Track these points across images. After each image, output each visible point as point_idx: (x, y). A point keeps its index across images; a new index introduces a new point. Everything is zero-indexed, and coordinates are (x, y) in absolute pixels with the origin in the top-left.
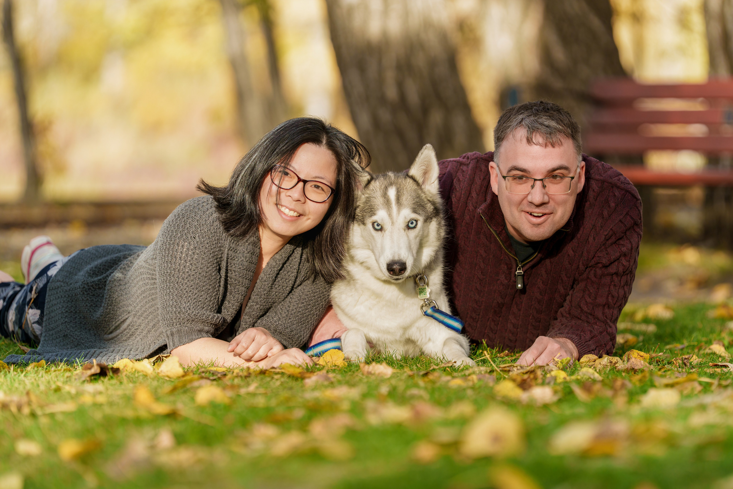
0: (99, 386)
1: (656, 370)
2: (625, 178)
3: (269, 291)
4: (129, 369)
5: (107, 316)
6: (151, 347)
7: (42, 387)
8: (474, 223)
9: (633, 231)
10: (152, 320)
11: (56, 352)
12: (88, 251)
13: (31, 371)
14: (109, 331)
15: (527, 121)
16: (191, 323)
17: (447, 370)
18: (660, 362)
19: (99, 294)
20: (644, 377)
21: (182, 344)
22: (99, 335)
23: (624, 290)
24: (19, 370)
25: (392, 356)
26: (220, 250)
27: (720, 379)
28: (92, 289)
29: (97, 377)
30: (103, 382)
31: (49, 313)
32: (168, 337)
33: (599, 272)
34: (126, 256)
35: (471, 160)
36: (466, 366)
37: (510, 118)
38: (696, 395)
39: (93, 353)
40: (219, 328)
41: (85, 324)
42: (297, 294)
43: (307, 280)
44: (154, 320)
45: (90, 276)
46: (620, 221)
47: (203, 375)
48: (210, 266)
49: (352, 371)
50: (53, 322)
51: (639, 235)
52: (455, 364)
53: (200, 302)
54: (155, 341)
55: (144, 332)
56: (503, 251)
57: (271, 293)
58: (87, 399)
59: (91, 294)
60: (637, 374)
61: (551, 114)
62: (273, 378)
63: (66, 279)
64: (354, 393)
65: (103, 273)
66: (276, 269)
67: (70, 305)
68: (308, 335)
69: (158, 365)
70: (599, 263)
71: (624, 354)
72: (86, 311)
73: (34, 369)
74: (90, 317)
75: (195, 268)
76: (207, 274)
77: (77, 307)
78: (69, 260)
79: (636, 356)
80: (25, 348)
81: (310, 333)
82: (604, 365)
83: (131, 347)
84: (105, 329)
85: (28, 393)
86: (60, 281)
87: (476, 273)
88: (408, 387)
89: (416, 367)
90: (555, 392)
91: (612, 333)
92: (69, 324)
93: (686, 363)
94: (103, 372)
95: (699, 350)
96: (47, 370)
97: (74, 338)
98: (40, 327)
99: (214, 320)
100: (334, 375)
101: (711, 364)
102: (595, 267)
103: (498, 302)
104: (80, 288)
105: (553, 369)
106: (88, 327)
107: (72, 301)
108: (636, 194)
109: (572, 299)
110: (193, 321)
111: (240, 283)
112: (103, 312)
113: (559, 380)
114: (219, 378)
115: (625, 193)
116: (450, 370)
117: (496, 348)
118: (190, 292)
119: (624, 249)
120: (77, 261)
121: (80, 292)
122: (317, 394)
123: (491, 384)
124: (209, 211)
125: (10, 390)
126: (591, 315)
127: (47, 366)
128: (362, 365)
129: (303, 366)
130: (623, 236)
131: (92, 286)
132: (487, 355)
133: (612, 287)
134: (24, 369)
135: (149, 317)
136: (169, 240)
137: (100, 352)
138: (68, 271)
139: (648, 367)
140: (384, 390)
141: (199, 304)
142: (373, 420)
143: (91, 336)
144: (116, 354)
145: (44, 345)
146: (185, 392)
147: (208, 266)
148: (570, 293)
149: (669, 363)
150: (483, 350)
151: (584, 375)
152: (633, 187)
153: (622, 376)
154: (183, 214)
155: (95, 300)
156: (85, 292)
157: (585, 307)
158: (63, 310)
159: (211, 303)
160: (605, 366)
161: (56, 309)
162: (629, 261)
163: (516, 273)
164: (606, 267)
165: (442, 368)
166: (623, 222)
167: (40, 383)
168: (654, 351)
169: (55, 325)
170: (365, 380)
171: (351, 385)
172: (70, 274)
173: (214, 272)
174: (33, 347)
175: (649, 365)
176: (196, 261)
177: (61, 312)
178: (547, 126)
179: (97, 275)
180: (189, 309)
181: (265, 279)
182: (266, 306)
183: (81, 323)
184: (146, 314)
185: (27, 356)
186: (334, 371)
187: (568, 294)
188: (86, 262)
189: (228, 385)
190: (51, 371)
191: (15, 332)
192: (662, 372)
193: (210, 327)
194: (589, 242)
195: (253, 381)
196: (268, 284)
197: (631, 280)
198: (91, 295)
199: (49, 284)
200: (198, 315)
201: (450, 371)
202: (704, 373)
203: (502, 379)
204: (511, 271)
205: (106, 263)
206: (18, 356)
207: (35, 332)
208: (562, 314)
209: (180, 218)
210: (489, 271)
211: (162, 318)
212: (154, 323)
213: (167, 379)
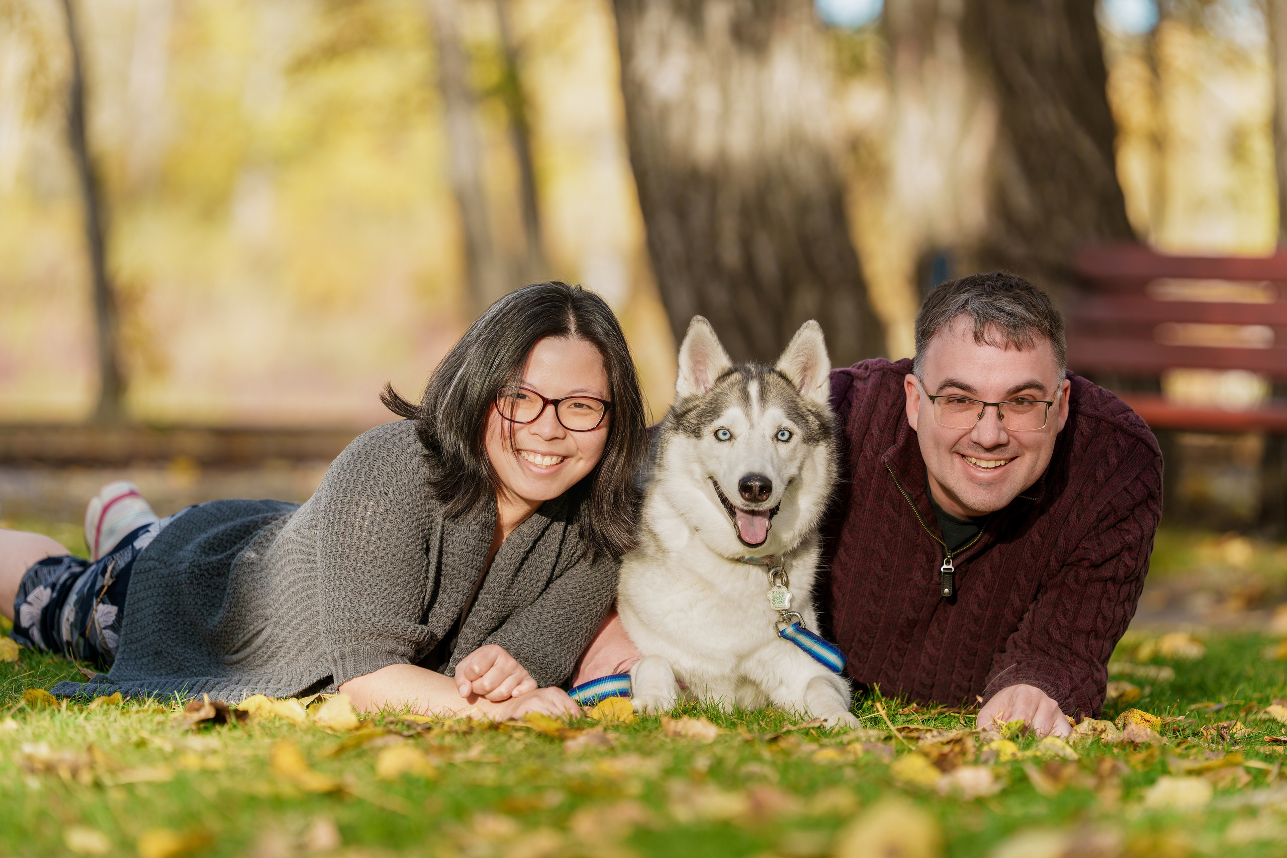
0: (213, 739)
1: (1172, 745)
2: (1138, 417)
3: (509, 588)
4: (264, 713)
5: (229, 625)
6: (304, 677)
7: (115, 739)
8: (873, 481)
9: (1145, 508)
10: (306, 632)
11: (141, 680)
12: (204, 509)
13: (97, 711)
14: (233, 649)
15: (975, 304)
16: (377, 639)
17: (812, 733)
18: (1179, 731)
19: (217, 584)
20: (1151, 756)
21: (360, 674)
22: (217, 654)
23: (1124, 608)
24: (76, 708)
25: (718, 705)
26: (429, 516)
27: (1282, 764)
28: (207, 575)
29: (209, 725)
30: (219, 733)
31: (133, 613)
32: (335, 661)
33: (1084, 574)
34: (267, 519)
35: (872, 372)
36: (844, 728)
37: (944, 300)
38: (1240, 790)
39: (205, 684)
40: (423, 648)
41: (193, 634)
42: (553, 592)
43: (571, 567)
44: (309, 633)
45: (205, 553)
46: (1125, 489)
47: (392, 727)
48: (411, 543)
49: (647, 729)
50: (139, 629)
51: (1156, 516)
52: (824, 724)
53: (392, 604)
54: (310, 669)
55: (292, 653)
56: (921, 530)
57: (511, 590)
58: (191, 762)
59: (204, 584)
60: (1139, 752)
61: (1016, 293)
62: (511, 737)
63: (163, 555)
64: (650, 767)
65: (226, 547)
66: (522, 550)
67: (168, 600)
68: (573, 664)
69: (315, 707)
70: (1084, 559)
71: (1118, 716)
72: (196, 612)
73: (101, 706)
74: (201, 623)
75: (385, 546)
76: (406, 556)
77: (179, 604)
78: (171, 524)
79: (1138, 721)
80: (88, 671)
81: (575, 660)
82: (1082, 734)
83: (270, 676)
84: (225, 646)
85: (90, 749)
86: (153, 559)
87: (873, 566)
88: (743, 761)
89: (758, 727)
90: (997, 778)
91: (1101, 680)
92: (165, 632)
93: (1225, 734)
94: (220, 717)
95: (1247, 714)
96: (125, 710)
97: (173, 658)
98: (116, 636)
99: (416, 635)
100: (616, 735)
101: (1267, 738)
102: (1076, 565)
103: (907, 618)
104: (186, 572)
105: (995, 738)
106: (198, 641)
107: (173, 594)
108: (1154, 445)
109: (1033, 619)
110: (380, 635)
111: (461, 575)
112: (223, 618)
113: (1005, 757)
114: (419, 734)
115: (1136, 442)
116: (817, 734)
117: (897, 699)
118: (376, 586)
119: (1129, 538)
120: (185, 525)
121: (186, 579)
122: (586, 767)
123: (886, 760)
124: (411, 448)
125: (60, 741)
126: (1066, 647)
127: (124, 704)
128: (665, 720)
129: (564, 718)
130: (1129, 516)
131: (207, 570)
132: (881, 709)
133: (1104, 602)
134: (84, 707)
135: (302, 627)
136: (342, 495)
137: (216, 682)
138: (168, 542)
139: (1158, 740)
140: (702, 763)
141: (391, 607)
142: (682, 813)
143: (202, 656)
144: (242, 687)
145: (121, 666)
146: (360, 755)
147: (408, 543)
148: (1031, 607)
149: (1195, 734)
150: (873, 701)
151: (1048, 749)
152: (1150, 432)
153: (1113, 753)
154: (367, 451)
155: (210, 595)
156: (194, 580)
157: (1057, 633)
158: (155, 609)
159: (411, 606)
160: (1084, 736)
161: (144, 607)
162: (1137, 558)
163: (942, 570)
164: (1095, 566)
165: (802, 729)
166: (1131, 491)
167: (111, 731)
168: (1169, 713)
169: (142, 634)
170: (670, 746)
171: (645, 753)
172: (170, 548)
173: (417, 553)
174: (102, 671)
175: (1160, 737)
176: (389, 533)
177: (152, 612)
178: (1009, 314)
179: (217, 551)
180: (374, 614)
181: (502, 565)
182: (502, 612)
183: (185, 633)
184: (295, 621)
185: (90, 686)
186: (616, 728)
187: (1028, 610)
188: (200, 527)
189: (433, 747)
190: (132, 712)
191: (74, 644)
192: (1182, 749)
193: (408, 646)
194: (1069, 521)
195: (476, 740)
196: (506, 575)
197: (1136, 592)
198: (205, 586)
199: (135, 563)
200: (389, 626)
201: (816, 736)
202: (1255, 754)
203: (906, 752)
204: (933, 566)
205: (232, 530)
206: (74, 685)
207: (106, 643)
208: (1015, 642)
209: (362, 459)
210: (896, 564)
211: (325, 629)
212: (310, 637)
213: (329, 732)
